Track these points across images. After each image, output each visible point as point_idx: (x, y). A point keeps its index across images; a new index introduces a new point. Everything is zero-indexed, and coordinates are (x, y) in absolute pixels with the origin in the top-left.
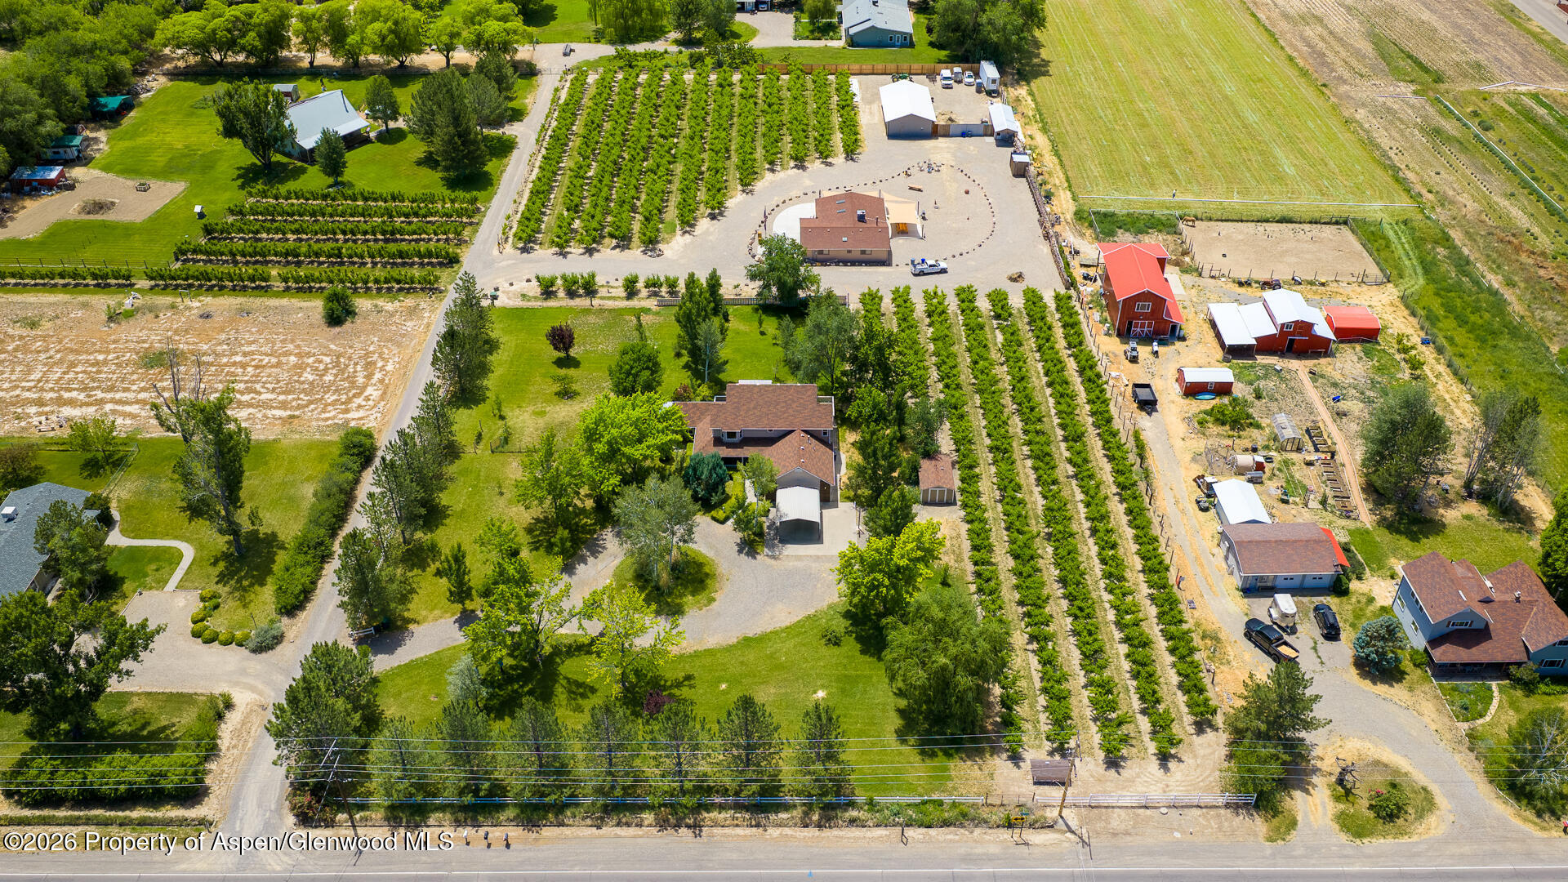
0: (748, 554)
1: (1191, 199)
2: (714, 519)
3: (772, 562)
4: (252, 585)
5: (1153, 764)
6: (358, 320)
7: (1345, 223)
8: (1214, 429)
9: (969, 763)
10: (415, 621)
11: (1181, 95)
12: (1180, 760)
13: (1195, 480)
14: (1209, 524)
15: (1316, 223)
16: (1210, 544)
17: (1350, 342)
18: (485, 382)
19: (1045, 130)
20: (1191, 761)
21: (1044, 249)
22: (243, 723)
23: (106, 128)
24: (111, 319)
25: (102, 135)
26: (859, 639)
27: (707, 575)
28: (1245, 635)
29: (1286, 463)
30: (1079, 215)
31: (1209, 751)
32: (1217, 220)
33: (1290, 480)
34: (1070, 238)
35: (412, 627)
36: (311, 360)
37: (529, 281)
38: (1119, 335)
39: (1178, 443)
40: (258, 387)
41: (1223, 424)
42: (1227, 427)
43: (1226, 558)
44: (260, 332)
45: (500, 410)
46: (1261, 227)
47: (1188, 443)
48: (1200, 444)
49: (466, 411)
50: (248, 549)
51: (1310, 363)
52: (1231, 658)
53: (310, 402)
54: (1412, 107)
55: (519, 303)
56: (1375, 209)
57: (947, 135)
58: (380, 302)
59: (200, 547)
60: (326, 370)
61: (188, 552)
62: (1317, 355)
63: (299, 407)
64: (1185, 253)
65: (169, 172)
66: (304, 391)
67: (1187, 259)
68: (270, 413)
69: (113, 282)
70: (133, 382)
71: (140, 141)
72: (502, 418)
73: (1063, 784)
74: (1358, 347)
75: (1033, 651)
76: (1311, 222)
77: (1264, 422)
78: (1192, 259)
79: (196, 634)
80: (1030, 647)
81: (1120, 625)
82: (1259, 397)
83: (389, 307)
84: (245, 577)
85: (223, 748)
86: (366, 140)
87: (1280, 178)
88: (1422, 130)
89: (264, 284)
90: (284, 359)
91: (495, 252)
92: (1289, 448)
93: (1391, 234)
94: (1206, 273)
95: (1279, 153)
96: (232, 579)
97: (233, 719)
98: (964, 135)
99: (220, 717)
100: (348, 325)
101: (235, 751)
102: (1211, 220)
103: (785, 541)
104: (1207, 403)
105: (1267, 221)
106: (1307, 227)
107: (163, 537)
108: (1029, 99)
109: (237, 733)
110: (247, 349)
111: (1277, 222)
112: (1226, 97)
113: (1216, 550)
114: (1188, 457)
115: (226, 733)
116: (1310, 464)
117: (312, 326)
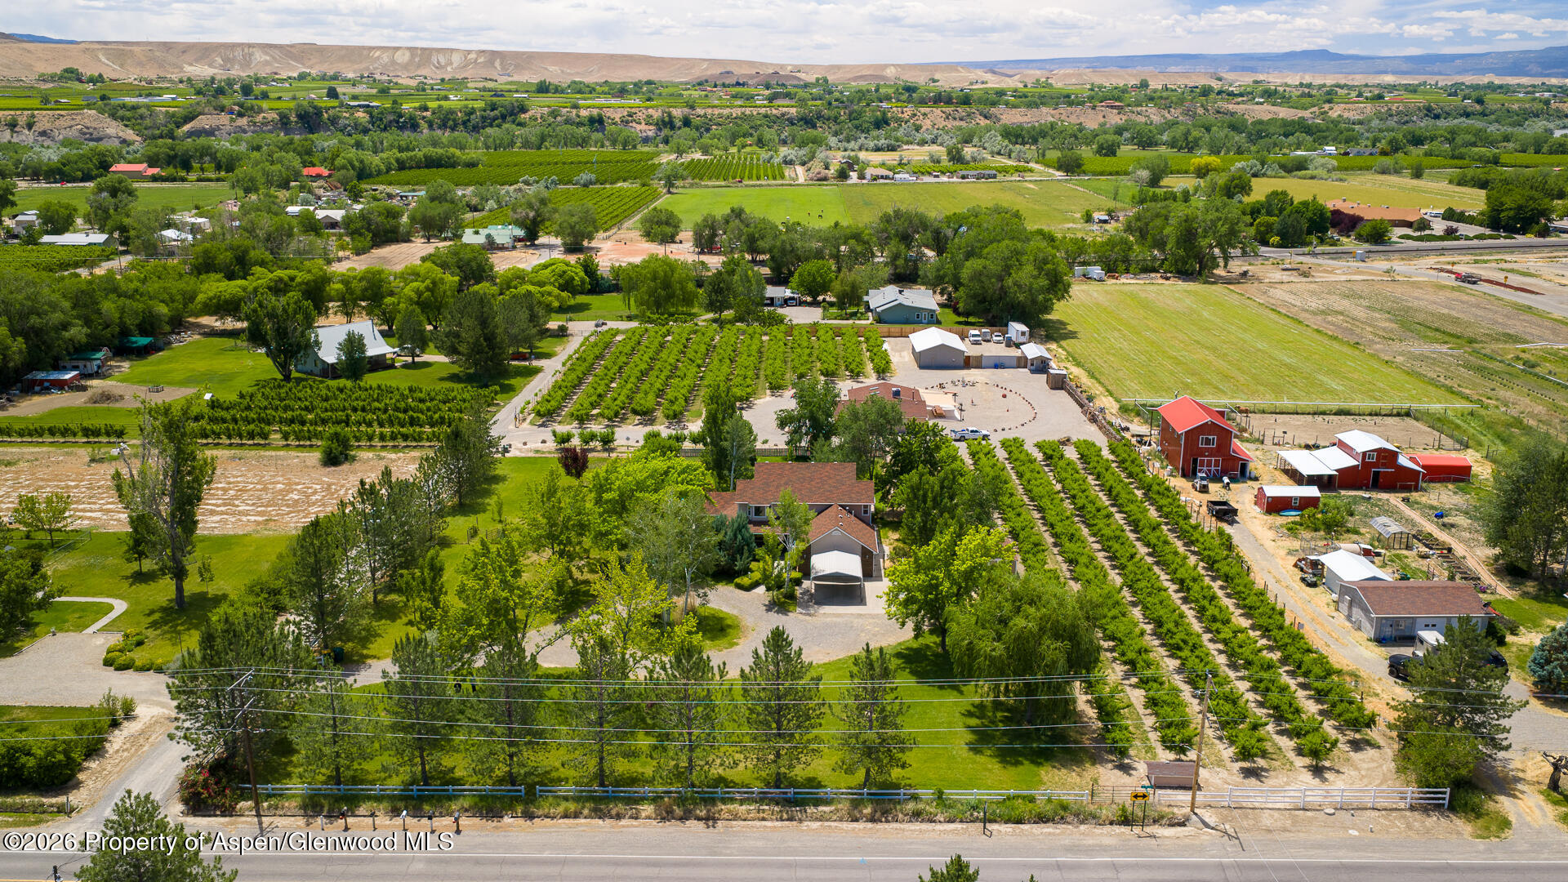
0: (778, 612)
1: (1243, 402)
2: (740, 587)
3: (807, 618)
4: (189, 629)
5: (1307, 777)
6: (356, 465)
7: (1408, 414)
8: (1307, 535)
9: (1064, 771)
10: (375, 657)
11: (1214, 350)
12: (1338, 772)
13: (1296, 565)
14: (1321, 598)
15: (1376, 415)
16: (1326, 609)
17: (1440, 481)
18: (487, 501)
19: (1078, 364)
20: (1353, 773)
21: (1093, 428)
22: (142, 732)
23: (131, 360)
24: (93, 460)
25: (126, 365)
26: (913, 673)
27: (729, 626)
28: (1391, 673)
29: (1397, 556)
30: (1124, 409)
31: (1375, 765)
32: (1271, 413)
33: (1405, 567)
34: (1118, 421)
35: (369, 661)
36: (299, 487)
37: (544, 442)
38: (1184, 476)
39: (1269, 544)
40: (237, 502)
41: (1316, 530)
42: (1322, 533)
43: (1349, 617)
44: (249, 470)
45: (500, 516)
46: (1319, 418)
47: (1280, 543)
48: (1296, 544)
49: (463, 518)
50: (190, 604)
51: (1403, 495)
52: (1379, 691)
53: (291, 512)
54: (1451, 356)
55: (531, 454)
56: (1436, 407)
57: (979, 366)
58: (383, 454)
59: (134, 603)
60: (315, 492)
61: (120, 606)
62: (1408, 489)
63: (278, 515)
64: (1245, 430)
65: (187, 382)
66: (288, 506)
67: (1246, 435)
68: (244, 519)
69: (104, 439)
70: (103, 499)
71: (161, 367)
72: (500, 521)
73: (1190, 788)
74: (1450, 486)
75: (1130, 685)
76: (1370, 415)
77: (1363, 530)
78: (1251, 434)
79: (108, 663)
80: (1127, 682)
81: (1233, 666)
82: (1352, 515)
83: (393, 456)
84: (182, 624)
85: (111, 751)
86: (392, 366)
87: (1333, 392)
88: (1464, 367)
89: (262, 442)
90: (270, 486)
91: (512, 427)
92: (1397, 546)
93: (1459, 422)
94: (1268, 441)
95: (1320, 377)
96: (166, 624)
97: (129, 728)
98: (996, 367)
99: (115, 724)
100: (345, 467)
101: (126, 754)
102: (1264, 412)
103: (820, 603)
104: (1292, 516)
105: (1324, 413)
106: (1368, 418)
107: (94, 596)
108: (1060, 350)
109: (134, 739)
110: (232, 480)
111: (1335, 414)
112: (1259, 350)
113: (1335, 614)
114: (1283, 553)
115: (117, 740)
116: (1425, 557)
117: (307, 467)
